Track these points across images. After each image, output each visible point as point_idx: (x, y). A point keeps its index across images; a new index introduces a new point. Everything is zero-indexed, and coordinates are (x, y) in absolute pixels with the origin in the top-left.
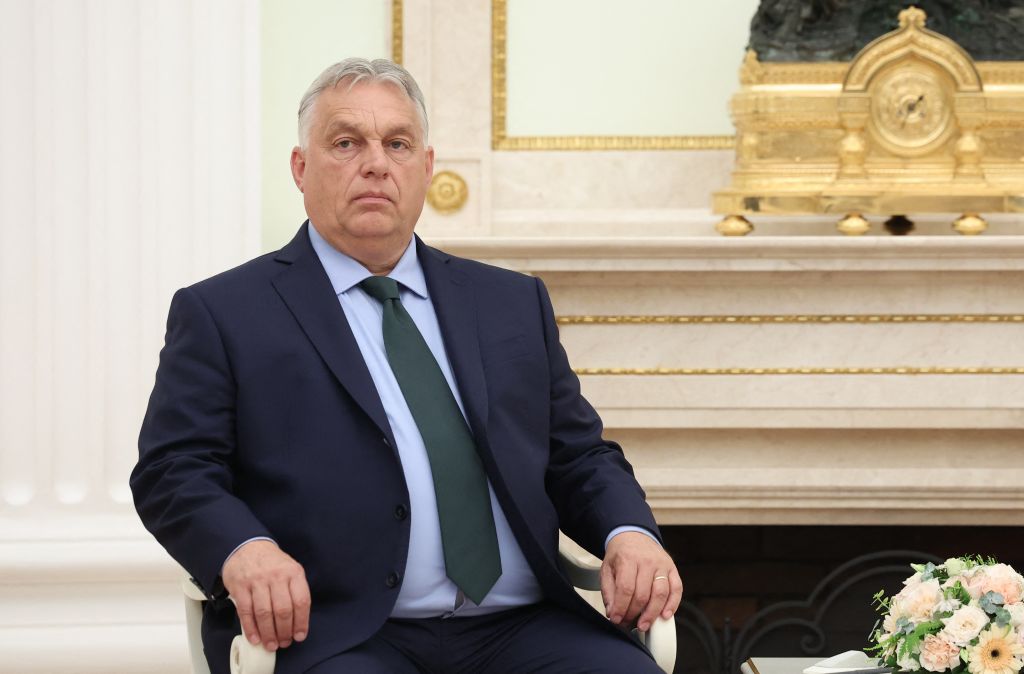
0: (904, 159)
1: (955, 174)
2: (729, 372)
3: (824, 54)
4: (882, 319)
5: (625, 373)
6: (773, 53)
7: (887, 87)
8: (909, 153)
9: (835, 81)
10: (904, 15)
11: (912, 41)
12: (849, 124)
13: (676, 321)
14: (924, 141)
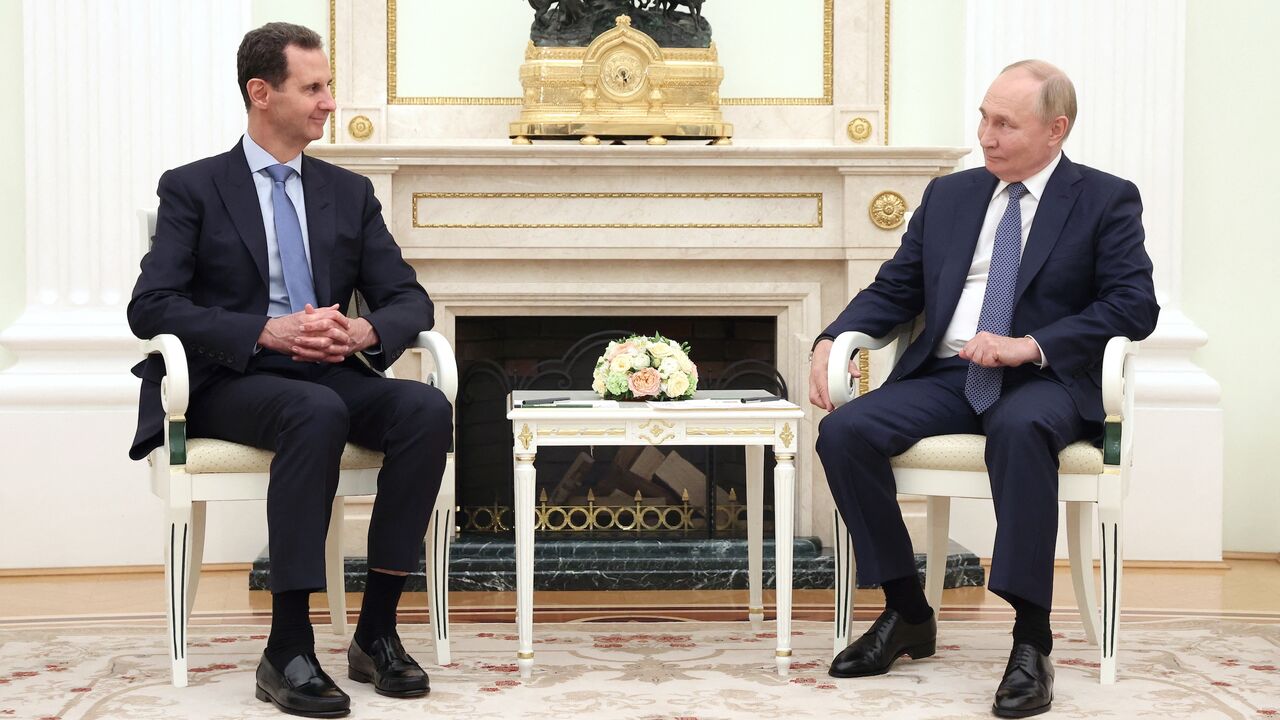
0: (620, 104)
1: (649, 112)
2: (517, 227)
3: (572, 42)
4: (606, 195)
5: (456, 227)
6: (543, 41)
7: (609, 62)
8: (623, 100)
9: (580, 58)
10: (618, 19)
11: (623, 34)
12: (587, 82)
13: (486, 196)
14: (630, 93)
